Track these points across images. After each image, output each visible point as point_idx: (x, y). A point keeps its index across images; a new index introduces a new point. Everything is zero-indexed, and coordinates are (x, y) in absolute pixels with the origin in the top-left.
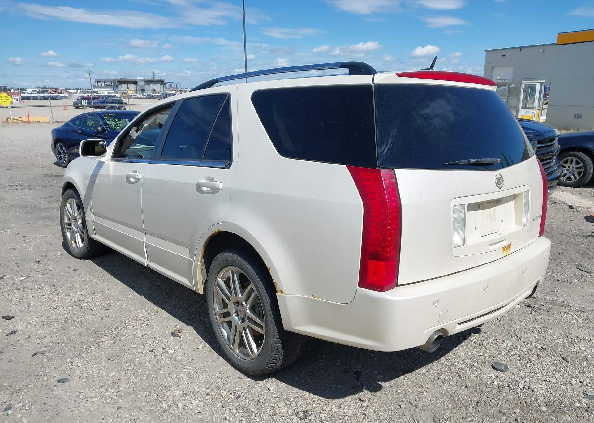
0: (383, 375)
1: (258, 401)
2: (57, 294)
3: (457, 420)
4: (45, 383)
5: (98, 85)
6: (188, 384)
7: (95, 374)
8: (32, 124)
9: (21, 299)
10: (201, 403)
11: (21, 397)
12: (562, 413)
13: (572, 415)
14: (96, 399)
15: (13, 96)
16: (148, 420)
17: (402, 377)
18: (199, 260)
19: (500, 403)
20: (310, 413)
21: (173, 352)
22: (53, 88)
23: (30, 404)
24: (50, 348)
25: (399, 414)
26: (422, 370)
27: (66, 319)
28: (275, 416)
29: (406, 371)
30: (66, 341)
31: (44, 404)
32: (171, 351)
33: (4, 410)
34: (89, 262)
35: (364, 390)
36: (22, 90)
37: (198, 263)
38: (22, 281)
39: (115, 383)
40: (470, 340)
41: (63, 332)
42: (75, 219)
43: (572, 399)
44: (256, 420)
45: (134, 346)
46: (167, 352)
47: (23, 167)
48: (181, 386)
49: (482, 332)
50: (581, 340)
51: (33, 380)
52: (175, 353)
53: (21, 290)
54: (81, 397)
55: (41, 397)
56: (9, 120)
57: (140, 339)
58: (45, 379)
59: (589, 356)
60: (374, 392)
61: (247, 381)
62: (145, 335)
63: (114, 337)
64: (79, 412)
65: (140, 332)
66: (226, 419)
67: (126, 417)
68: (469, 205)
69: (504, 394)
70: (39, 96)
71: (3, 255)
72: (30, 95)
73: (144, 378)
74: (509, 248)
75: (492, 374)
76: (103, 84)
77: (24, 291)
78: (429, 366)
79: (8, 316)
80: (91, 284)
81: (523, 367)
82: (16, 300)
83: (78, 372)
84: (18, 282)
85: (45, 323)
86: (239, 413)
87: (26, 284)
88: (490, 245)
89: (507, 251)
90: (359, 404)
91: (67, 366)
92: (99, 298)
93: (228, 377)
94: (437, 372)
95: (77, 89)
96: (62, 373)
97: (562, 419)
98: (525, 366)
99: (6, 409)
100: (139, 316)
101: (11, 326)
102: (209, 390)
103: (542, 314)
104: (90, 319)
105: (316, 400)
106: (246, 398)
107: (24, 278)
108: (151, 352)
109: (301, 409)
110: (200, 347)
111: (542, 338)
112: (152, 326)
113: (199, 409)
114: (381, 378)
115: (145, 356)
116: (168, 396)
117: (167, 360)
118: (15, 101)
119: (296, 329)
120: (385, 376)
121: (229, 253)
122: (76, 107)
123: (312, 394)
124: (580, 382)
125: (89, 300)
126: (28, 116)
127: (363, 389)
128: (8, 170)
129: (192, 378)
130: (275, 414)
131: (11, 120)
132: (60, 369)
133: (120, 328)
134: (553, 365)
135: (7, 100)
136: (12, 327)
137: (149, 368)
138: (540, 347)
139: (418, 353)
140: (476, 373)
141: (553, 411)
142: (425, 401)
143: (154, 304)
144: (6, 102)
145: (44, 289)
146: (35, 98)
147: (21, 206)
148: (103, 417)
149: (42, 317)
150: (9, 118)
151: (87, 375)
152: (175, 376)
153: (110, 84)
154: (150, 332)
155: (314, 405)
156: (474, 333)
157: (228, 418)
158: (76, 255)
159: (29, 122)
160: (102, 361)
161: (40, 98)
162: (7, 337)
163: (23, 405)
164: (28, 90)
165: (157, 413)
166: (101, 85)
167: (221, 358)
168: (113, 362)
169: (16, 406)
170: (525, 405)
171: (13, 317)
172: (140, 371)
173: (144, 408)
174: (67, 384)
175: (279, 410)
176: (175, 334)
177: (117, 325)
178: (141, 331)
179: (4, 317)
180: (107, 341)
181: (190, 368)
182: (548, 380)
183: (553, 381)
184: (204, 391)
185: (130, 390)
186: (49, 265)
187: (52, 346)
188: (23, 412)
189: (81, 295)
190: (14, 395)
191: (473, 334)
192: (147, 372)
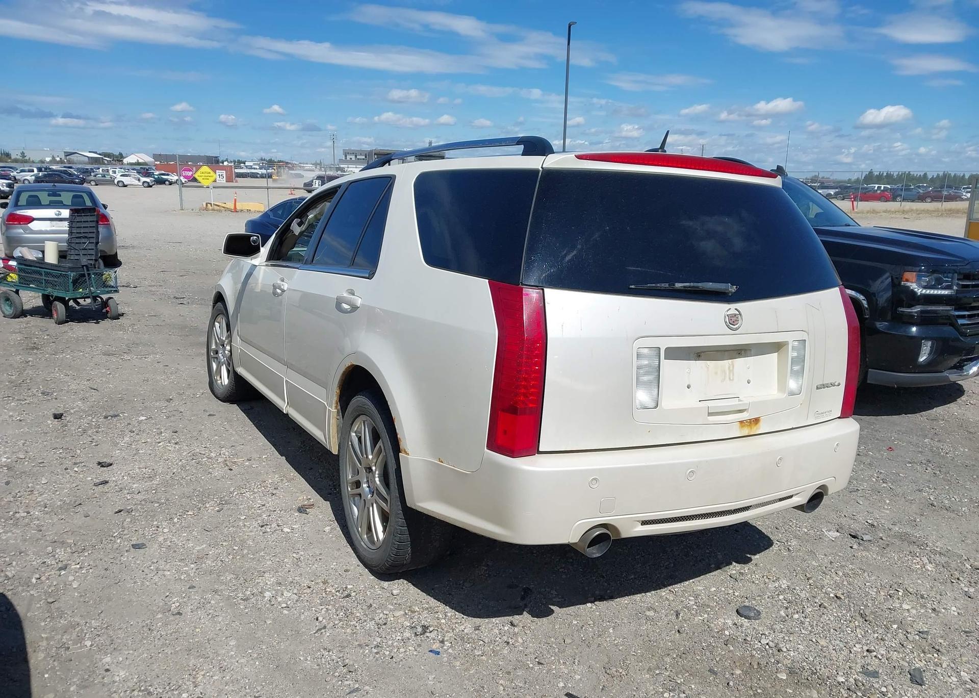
0: (563, 598)
1: (371, 604)
2: (176, 444)
3: (639, 670)
4: (116, 546)
5: (346, 158)
6: (289, 571)
7: (180, 544)
8: (239, 213)
9: (130, 443)
10: (296, 597)
11: (82, 558)
12: (808, 687)
13: (823, 692)
14: (169, 573)
15: (217, 171)
16: (220, 606)
17: (589, 605)
18: (333, 405)
19: (718, 659)
20: (431, 629)
21: (289, 530)
22: (282, 162)
23: (89, 567)
24: (140, 506)
25: (557, 650)
26: (625, 600)
27: (173, 474)
28: (384, 627)
29: (599, 597)
30: (163, 501)
31: (105, 569)
32: (286, 530)
33: (58, 570)
34: (235, 407)
35: (525, 613)
36: (239, 163)
37: (332, 409)
38: (140, 422)
39: (200, 558)
40: (725, 571)
41: (163, 489)
42: (223, 345)
43: (836, 671)
44: (356, 626)
45: (243, 518)
46: (282, 530)
47: (203, 273)
48: (279, 573)
49: (752, 562)
50: (911, 594)
51: (104, 541)
52: (292, 532)
53: (134, 433)
54: (152, 568)
55: (105, 561)
56: (209, 205)
57: (255, 510)
58: (119, 541)
59: (910, 619)
60: (538, 617)
61: (368, 578)
62: (264, 505)
63: (223, 503)
64: (143, 584)
65: (258, 502)
66: (317, 619)
67: (196, 599)
68: (667, 349)
69: (732, 648)
70: (260, 173)
71: (131, 387)
72: (249, 171)
73: (238, 557)
74: (756, 424)
75: (730, 619)
76: (353, 158)
77: (137, 434)
78: (638, 597)
79: (105, 462)
80: (224, 435)
81: (787, 618)
82: (123, 444)
83: (161, 539)
84: (135, 423)
85: (146, 476)
86: (338, 615)
87: (143, 427)
88: (710, 414)
89: (751, 428)
90: (506, 628)
91: (151, 530)
92: (227, 453)
93: (346, 571)
94: (646, 605)
95: (316, 164)
96: (141, 537)
97: (803, 694)
98: (789, 617)
99: (60, 569)
100: (267, 482)
101: (105, 474)
102: (313, 583)
103: (868, 551)
104: (203, 478)
105: (449, 614)
106: (357, 599)
107: (144, 418)
108: (261, 527)
109: (422, 623)
110: (327, 529)
111: (845, 583)
112: (276, 496)
113: (288, 603)
114: (558, 601)
115: (251, 531)
116: (258, 583)
117: (276, 540)
118: (219, 179)
119: (419, 506)
120: (565, 600)
121: (362, 396)
122: (307, 191)
123: (448, 607)
124: (868, 651)
125: (213, 455)
126: (235, 200)
127: (524, 610)
128: (181, 276)
129: (297, 565)
130: (385, 624)
131: (211, 206)
132: (141, 532)
133: (236, 493)
134: (837, 622)
135: (210, 176)
136: (105, 477)
137: (249, 546)
138: (832, 595)
139: (632, 577)
140: (706, 616)
141: (796, 681)
142: (606, 641)
143: (294, 469)
144: (207, 179)
145: (163, 435)
146: (254, 176)
147: (179, 325)
148: (168, 594)
149: (146, 468)
150: (209, 203)
151: (170, 544)
152: (278, 560)
153: (364, 157)
154: (271, 502)
155: (443, 621)
156: (736, 562)
157: (320, 619)
158: (219, 395)
159: (235, 210)
160: (196, 530)
161: (262, 176)
162: (94, 488)
163: (81, 568)
164: (247, 164)
165: (234, 600)
166: (351, 159)
167: (349, 546)
168: (208, 533)
169: (73, 567)
170: (756, 667)
171: (111, 465)
172: (236, 548)
173: (222, 592)
174: (142, 551)
175: (392, 619)
176: (302, 510)
177: (233, 489)
178: (261, 500)
179: (99, 463)
180: (211, 507)
181: (302, 553)
182: (814, 640)
183: (823, 642)
184: (306, 583)
185: (214, 569)
186: (181, 405)
187: (143, 505)
188: (77, 575)
189: (205, 447)
190: (76, 555)
191: (734, 564)
192: (245, 551)
